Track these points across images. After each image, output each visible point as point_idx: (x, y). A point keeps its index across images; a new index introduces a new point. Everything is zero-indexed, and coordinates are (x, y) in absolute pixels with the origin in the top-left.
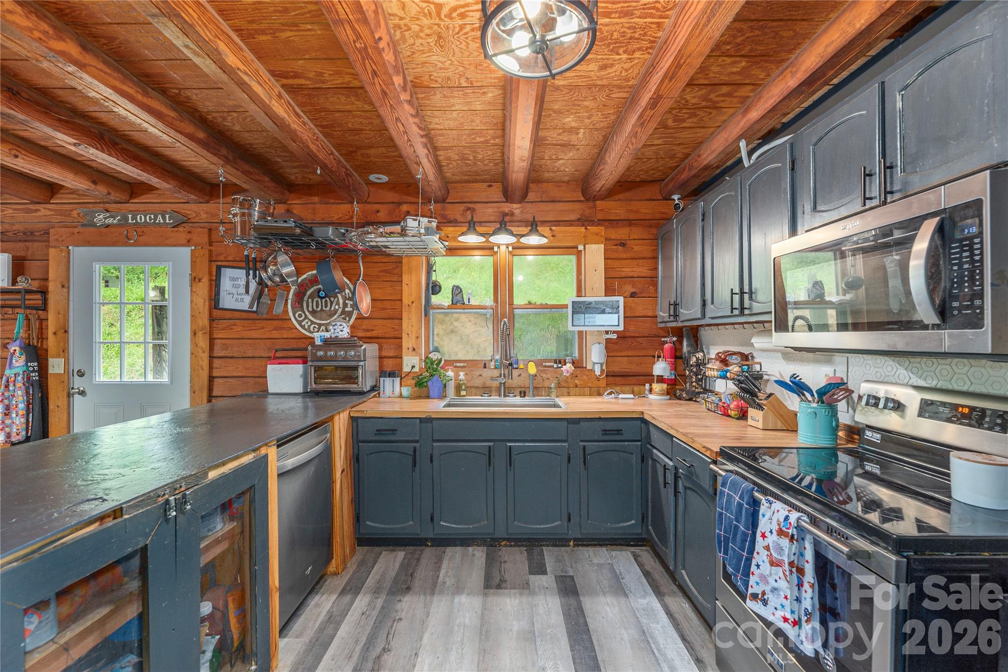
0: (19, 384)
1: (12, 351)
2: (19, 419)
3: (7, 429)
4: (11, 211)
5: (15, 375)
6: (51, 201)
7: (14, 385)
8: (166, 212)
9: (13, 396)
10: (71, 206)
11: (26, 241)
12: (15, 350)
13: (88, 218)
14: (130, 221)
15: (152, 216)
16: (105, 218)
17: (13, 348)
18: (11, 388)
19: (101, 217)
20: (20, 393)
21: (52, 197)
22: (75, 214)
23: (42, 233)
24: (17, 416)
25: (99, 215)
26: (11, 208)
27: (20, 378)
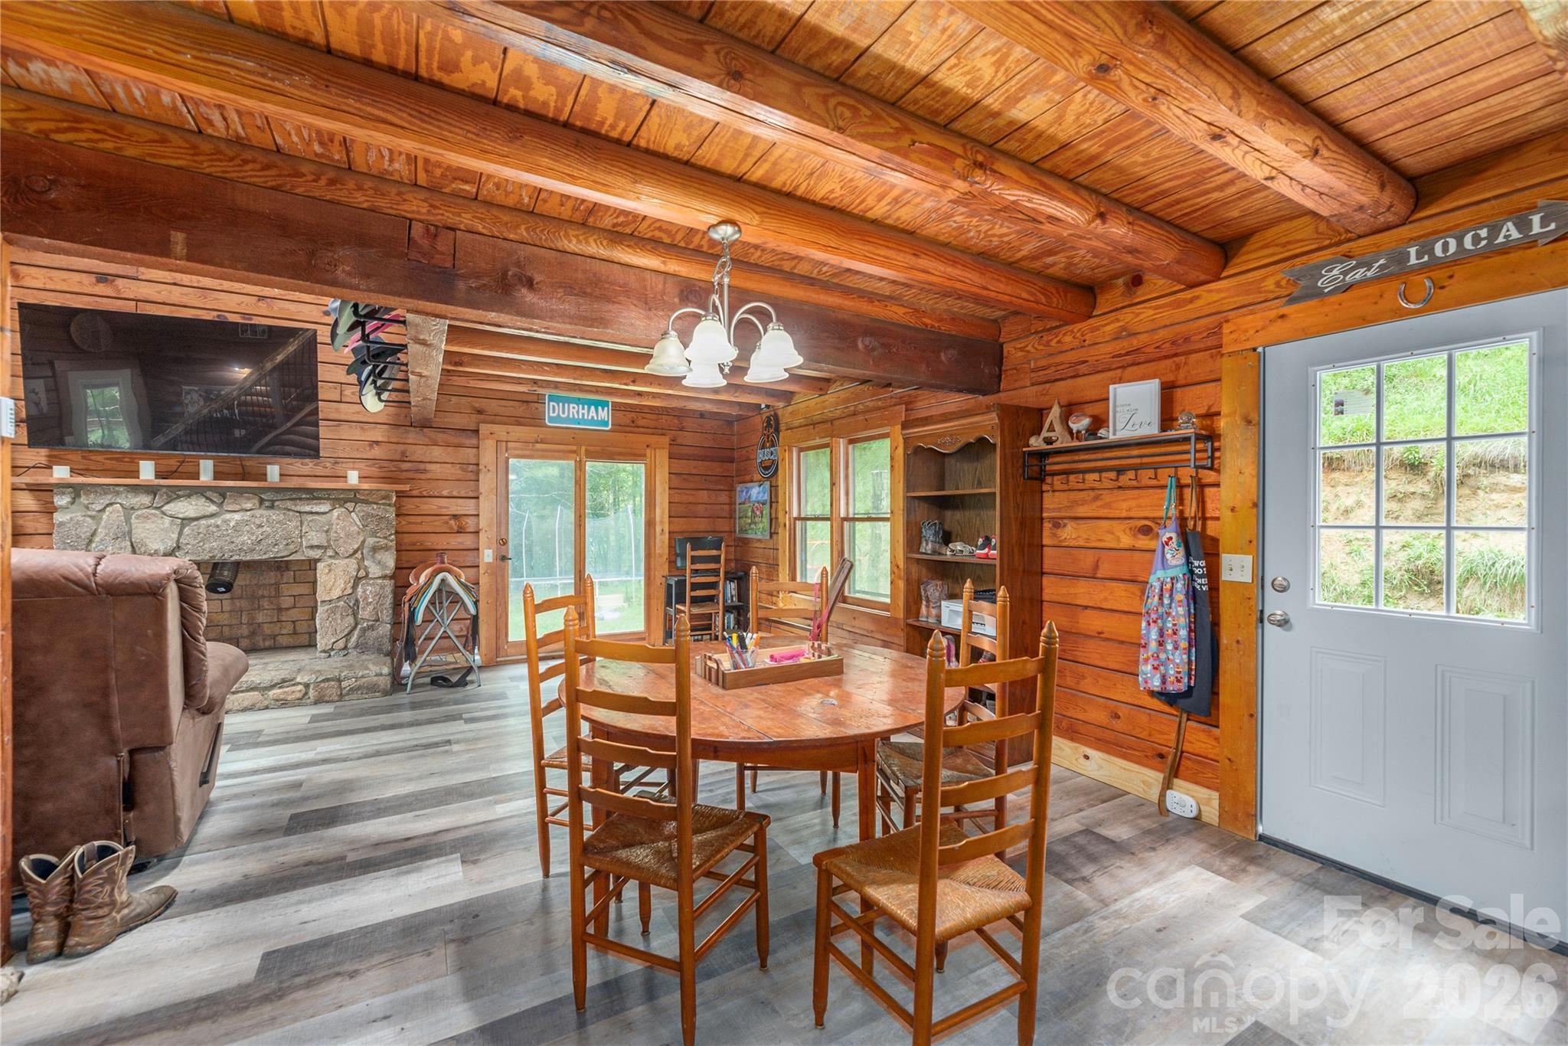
0: (1180, 596)
1: (1165, 539)
2: (1181, 655)
3: (1162, 668)
4: (1151, 312)
5: (1172, 579)
6: (1224, 274)
7: (1171, 596)
8: (1533, 208)
9: (1169, 614)
10: (1262, 272)
11: (1176, 355)
12: (1170, 538)
13: (1302, 283)
14: (1413, 261)
15: (1484, 233)
16: (1345, 273)
17: (1168, 535)
18: (1166, 601)
19: (1335, 272)
20: (1181, 610)
21: (1224, 268)
22: (1270, 284)
23: (1205, 335)
24: (1176, 648)
25: (1330, 270)
26: (1150, 308)
27: (1179, 586)
